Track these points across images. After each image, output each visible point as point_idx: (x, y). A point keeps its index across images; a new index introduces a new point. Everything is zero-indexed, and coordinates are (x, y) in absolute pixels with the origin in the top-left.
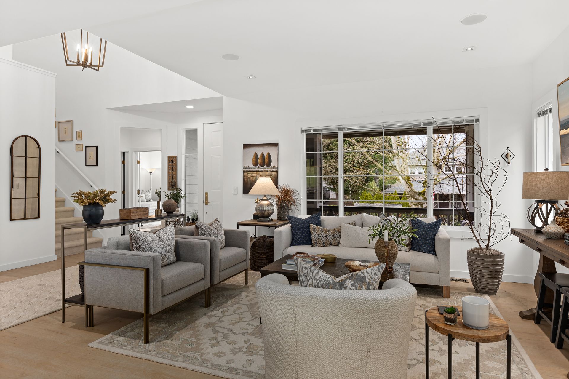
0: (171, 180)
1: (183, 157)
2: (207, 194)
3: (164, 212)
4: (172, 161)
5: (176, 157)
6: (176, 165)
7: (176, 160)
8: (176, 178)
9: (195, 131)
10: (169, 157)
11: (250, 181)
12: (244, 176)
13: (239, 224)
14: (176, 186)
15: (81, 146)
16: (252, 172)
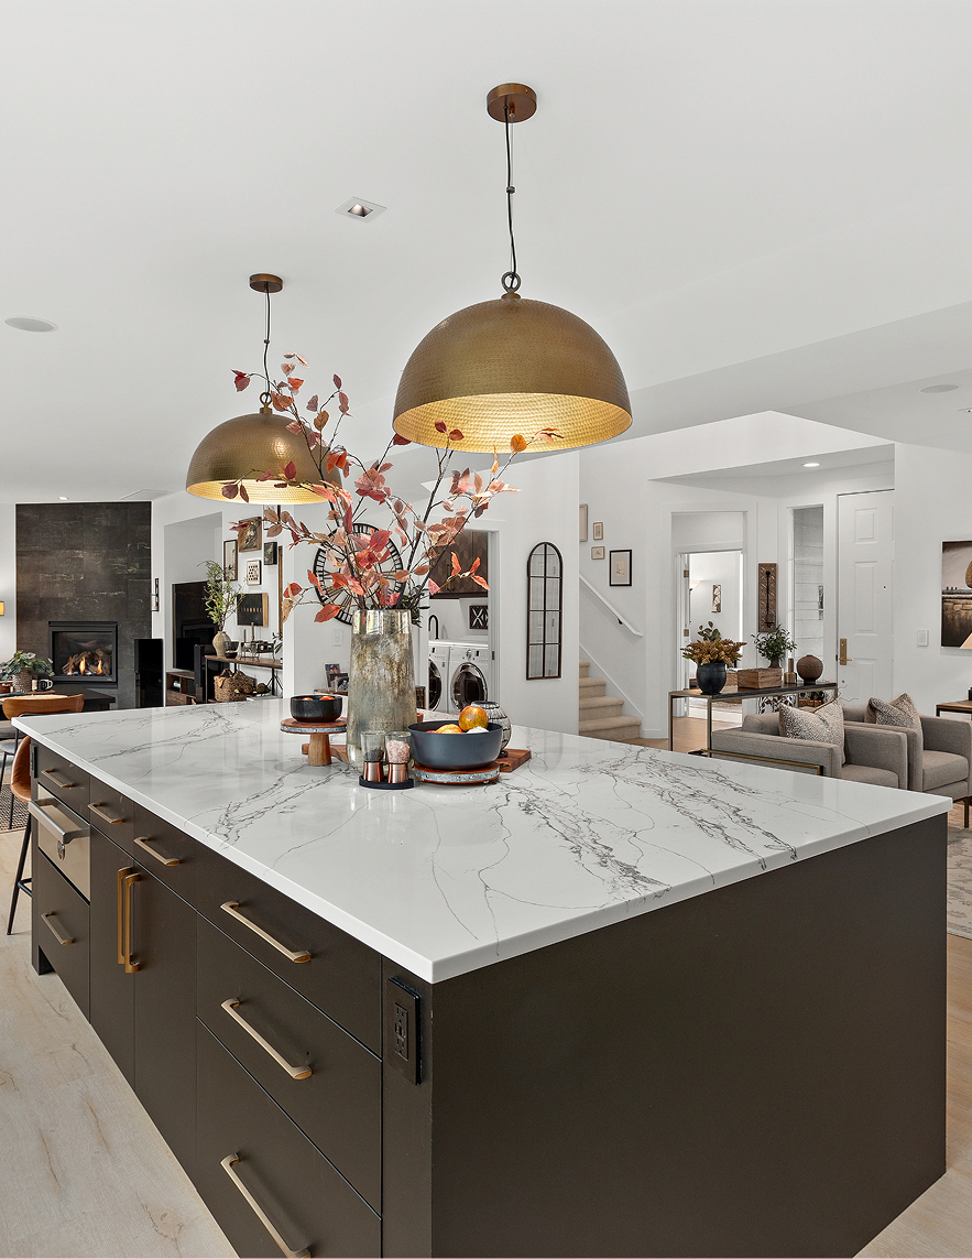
0: (764, 611)
1: (790, 564)
2: (844, 642)
3: (799, 678)
4: (768, 574)
5: (775, 565)
6: (775, 582)
7: (775, 572)
8: (775, 607)
9: (819, 510)
10: (760, 565)
11: (960, 619)
12: (944, 610)
13: (940, 709)
14: (774, 624)
15: (601, 551)
16: (964, 601)
